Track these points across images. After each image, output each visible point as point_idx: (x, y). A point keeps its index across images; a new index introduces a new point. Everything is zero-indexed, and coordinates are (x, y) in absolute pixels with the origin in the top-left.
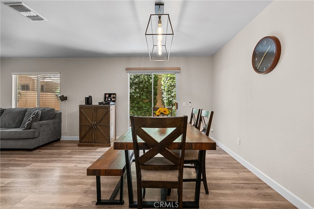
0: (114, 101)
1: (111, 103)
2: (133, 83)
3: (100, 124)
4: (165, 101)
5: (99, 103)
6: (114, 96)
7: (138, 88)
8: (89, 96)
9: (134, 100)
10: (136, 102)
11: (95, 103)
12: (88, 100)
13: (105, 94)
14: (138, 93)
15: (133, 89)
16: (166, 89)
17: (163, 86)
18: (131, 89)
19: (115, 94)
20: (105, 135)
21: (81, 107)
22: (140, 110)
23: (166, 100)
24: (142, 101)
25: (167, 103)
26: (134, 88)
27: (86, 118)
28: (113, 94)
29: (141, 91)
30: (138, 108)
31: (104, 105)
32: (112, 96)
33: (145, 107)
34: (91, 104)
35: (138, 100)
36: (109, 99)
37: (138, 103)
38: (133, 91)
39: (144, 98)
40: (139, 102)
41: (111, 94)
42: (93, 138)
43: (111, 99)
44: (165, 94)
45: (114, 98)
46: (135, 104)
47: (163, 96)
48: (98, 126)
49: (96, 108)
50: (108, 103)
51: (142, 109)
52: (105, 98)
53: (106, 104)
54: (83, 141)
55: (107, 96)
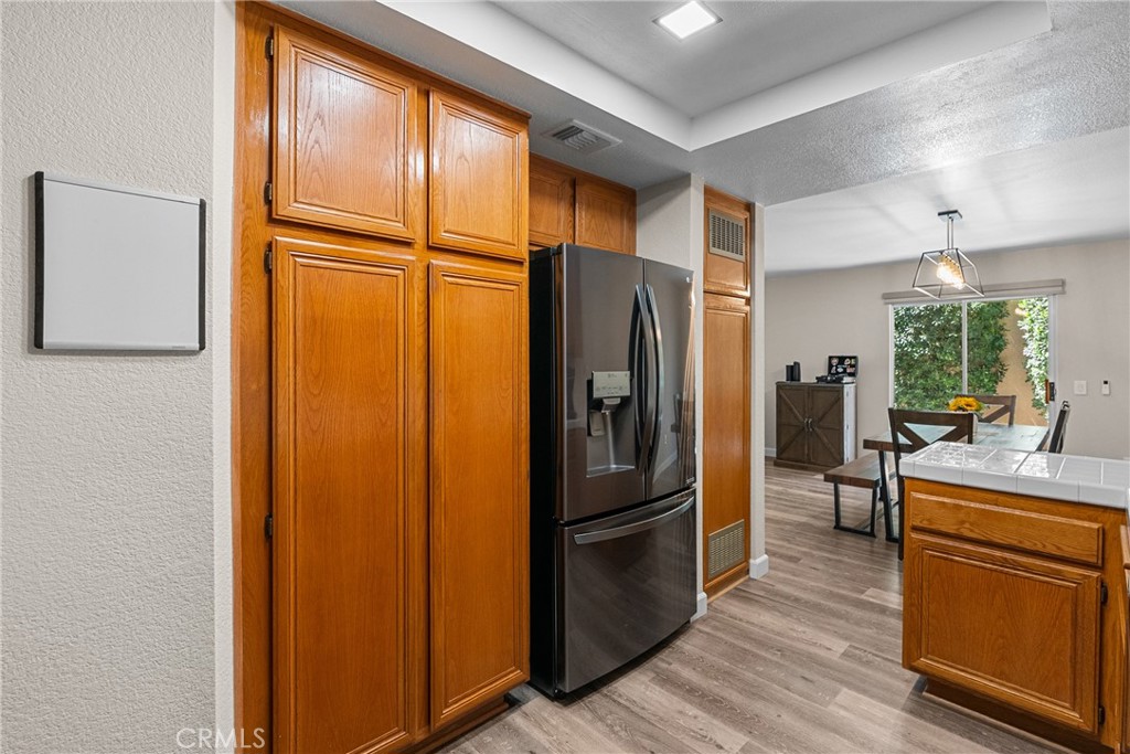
0: (852, 375)
1: (847, 379)
2: (910, 316)
3: (821, 423)
4: (1035, 372)
5: (817, 378)
6: (853, 362)
7: (927, 330)
8: (795, 363)
9: (910, 366)
10: (918, 372)
11: (808, 377)
12: (793, 371)
13: (831, 358)
14: (925, 344)
15: (910, 334)
16: (1036, 332)
17: (1027, 320)
18: (902, 335)
19: (855, 358)
20: (833, 450)
21: (780, 386)
22: (932, 398)
23: (1039, 367)
24: (940, 369)
25: (1041, 378)
26: (911, 331)
27: (791, 410)
28: (851, 358)
29: (939, 339)
30: (925, 389)
31: (828, 382)
32: (847, 362)
33: (954, 389)
34: (799, 380)
35: (927, 366)
36: (840, 370)
37: (925, 375)
38: (910, 338)
39: (950, 362)
40: (929, 372)
41: (846, 358)
42: (806, 452)
43: (845, 369)
44: (1033, 345)
45: (852, 366)
46: (917, 378)
47: (1026, 352)
48: (816, 429)
49: (810, 388)
50: (839, 380)
51: (941, 394)
52: (830, 366)
53: (834, 382)
54: (784, 455)
55: (835, 362)
